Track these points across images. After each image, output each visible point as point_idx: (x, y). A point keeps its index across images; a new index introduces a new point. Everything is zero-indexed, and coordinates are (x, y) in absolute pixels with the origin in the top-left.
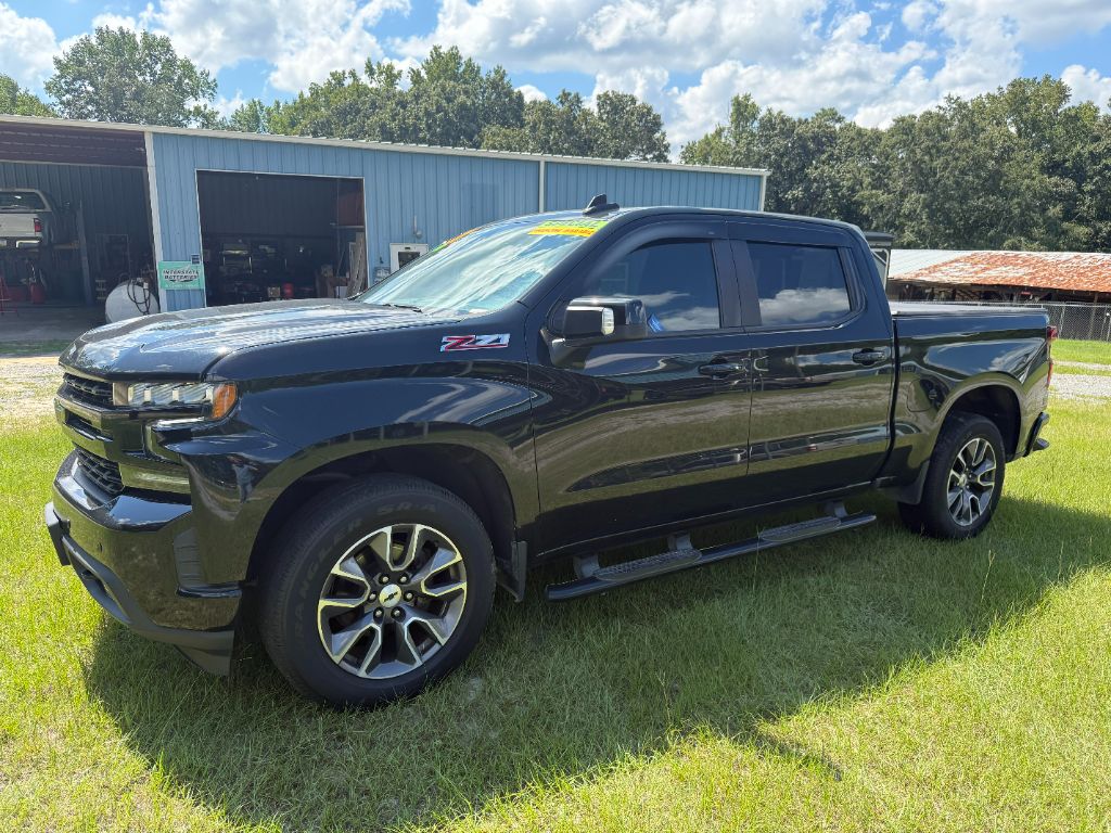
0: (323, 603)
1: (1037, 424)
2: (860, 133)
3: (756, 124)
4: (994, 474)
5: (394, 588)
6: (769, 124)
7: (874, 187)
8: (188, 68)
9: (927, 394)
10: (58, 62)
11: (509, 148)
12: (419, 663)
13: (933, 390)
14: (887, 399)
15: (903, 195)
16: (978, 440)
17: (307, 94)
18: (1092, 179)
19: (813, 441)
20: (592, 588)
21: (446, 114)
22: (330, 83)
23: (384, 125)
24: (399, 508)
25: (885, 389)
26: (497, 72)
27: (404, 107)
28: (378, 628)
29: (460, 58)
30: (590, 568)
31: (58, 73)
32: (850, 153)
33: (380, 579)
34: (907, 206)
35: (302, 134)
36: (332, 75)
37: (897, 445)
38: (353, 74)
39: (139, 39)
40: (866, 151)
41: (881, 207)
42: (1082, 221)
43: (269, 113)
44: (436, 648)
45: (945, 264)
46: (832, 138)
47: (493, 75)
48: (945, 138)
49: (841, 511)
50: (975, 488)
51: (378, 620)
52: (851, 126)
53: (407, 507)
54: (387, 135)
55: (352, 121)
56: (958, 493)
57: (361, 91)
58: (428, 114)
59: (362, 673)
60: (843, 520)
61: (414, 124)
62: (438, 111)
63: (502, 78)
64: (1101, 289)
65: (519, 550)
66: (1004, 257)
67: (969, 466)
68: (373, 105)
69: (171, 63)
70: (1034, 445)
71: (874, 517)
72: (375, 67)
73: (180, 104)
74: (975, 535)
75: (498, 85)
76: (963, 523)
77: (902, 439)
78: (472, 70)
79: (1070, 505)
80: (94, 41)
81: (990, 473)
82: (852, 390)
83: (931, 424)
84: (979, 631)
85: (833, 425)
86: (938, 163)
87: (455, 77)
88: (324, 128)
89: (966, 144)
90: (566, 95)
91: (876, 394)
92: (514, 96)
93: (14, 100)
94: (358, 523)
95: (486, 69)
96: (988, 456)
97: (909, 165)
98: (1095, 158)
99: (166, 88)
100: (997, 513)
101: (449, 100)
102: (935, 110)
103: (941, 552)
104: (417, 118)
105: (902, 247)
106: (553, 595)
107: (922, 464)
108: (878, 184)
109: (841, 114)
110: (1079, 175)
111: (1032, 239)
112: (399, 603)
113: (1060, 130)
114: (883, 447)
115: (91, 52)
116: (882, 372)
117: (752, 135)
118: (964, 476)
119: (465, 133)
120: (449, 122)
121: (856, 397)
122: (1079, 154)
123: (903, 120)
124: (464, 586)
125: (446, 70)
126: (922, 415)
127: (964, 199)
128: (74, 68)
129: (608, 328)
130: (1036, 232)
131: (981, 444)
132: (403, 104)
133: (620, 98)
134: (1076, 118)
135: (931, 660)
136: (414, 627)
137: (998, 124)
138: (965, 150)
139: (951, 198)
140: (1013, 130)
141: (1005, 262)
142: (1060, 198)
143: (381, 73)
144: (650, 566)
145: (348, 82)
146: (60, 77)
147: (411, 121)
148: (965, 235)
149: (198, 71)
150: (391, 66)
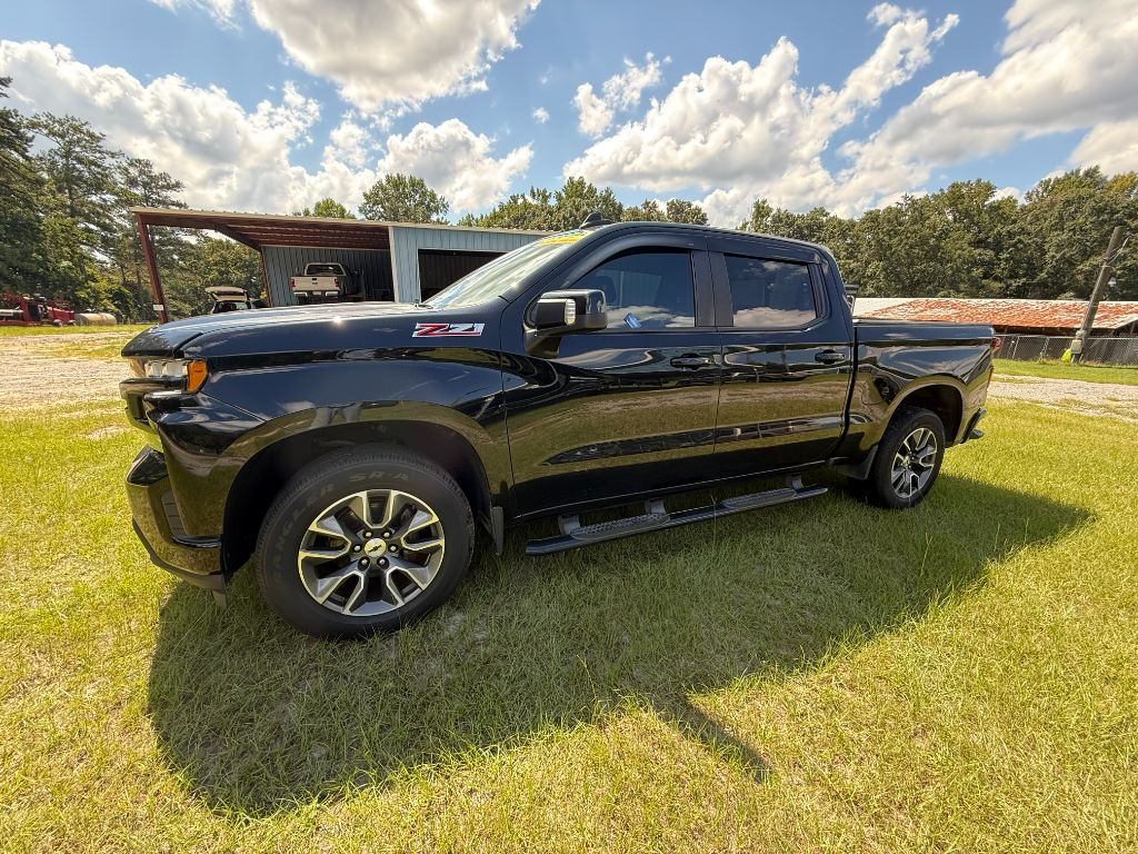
0: (302, 555)
1: (976, 418)
2: (840, 222)
3: (769, 219)
4: (934, 458)
5: (378, 542)
6: (778, 219)
7: (848, 258)
8: (433, 196)
9: (880, 391)
10: (365, 195)
12: (401, 603)
13: (885, 388)
14: (844, 394)
15: (868, 263)
16: (922, 429)
17: (497, 210)
18: (1007, 249)
19: (793, 424)
20: (567, 545)
22: (510, 202)
24: (371, 477)
25: (844, 386)
26: (607, 191)
27: (551, 215)
28: (362, 575)
29: (585, 183)
30: (571, 526)
31: (365, 201)
32: (832, 236)
33: (364, 535)
34: (869, 271)
36: (512, 197)
37: (850, 432)
38: (523, 196)
39: (407, 180)
40: (844, 236)
41: (852, 271)
42: (996, 279)
43: (477, 221)
44: (417, 591)
45: (894, 307)
46: (820, 226)
47: (604, 193)
48: (900, 224)
49: (798, 484)
50: (916, 468)
51: (361, 567)
52: (834, 218)
53: (379, 476)
56: (901, 472)
57: (526, 206)
58: (564, 218)
59: (347, 611)
60: (799, 491)
62: (571, 216)
63: (610, 195)
64: (1010, 324)
65: (497, 513)
66: (937, 303)
67: (914, 451)
68: (534, 214)
69: (424, 194)
70: (970, 434)
71: (826, 490)
72: (536, 191)
73: (429, 217)
74: (913, 506)
75: (607, 200)
76: (904, 495)
77: (857, 426)
78: (592, 191)
79: (996, 483)
80: (384, 182)
81: (931, 456)
82: (819, 386)
83: (883, 415)
84: (920, 607)
85: (803, 413)
86: (895, 240)
87: (581, 196)
89: (916, 227)
90: (647, 203)
91: (835, 389)
92: (617, 206)
94: (330, 488)
95: (600, 189)
96: (930, 442)
97: (873, 243)
98: (1010, 235)
99: (420, 208)
100: (934, 487)
101: (577, 210)
102: (894, 206)
103: (884, 519)
104: (558, 221)
105: (865, 296)
106: (529, 550)
107: (871, 448)
108: (851, 256)
109: (827, 211)
110: (998, 247)
111: (958, 291)
112: (385, 553)
113: (986, 217)
114: (838, 433)
115: (384, 190)
116: (842, 371)
117: (766, 226)
118: (907, 458)
121: (821, 391)
122: (999, 234)
123: (871, 213)
124: (442, 542)
125: (576, 192)
126: (875, 408)
127: (912, 264)
128: (372, 198)
129: (571, 319)
130: (962, 287)
131: (925, 433)
132: (551, 213)
133: (681, 204)
134: (999, 208)
135: (870, 636)
136: (396, 574)
137: (939, 214)
138: (915, 232)
139: (900, 264)
140: (950, 218)
141: (939, 305)
142: (983, 263)
143: (539, 195)
144: (623, 527)
145: (520, 201)
146: (366, 204)
148: (910, 289)
149: (438, 198)
150: (545, 191)
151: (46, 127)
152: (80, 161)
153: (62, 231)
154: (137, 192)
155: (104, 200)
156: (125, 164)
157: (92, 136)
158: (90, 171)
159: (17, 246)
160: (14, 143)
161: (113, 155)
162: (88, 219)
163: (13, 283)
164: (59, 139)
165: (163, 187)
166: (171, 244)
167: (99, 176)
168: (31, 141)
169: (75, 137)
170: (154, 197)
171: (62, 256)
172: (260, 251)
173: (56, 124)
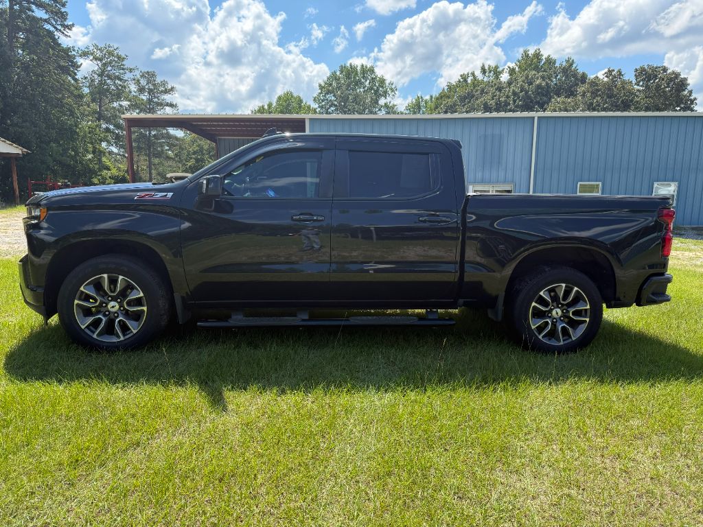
0: (77, 302)
5: (115, 303)
8: (382, 81)
10: (320, 85)
11: (566, 110)
17: (446, 90)
21: (527, 92)
22: (460, 81)
23: (486, 103)
24: (108, 267)
26: (567, 61)
27: (500, 91)
28: (104, 319)
29: (542, 55)
31: (320, 91)
33: (107, 298)
35: (439, 113)
36: (461, 76)
38: (473, 74)
39: (359, 68)
43: (426, 102)
47: (564, 64)
53: (113, 267)
54: (487, 108)
55: (469, 102)
57: (476, 82)
59: (95, 336)
61: (506, 101)
62: (521, 91)
63: (571, 65)
68: (482, 91)
69: (374, 80)
72: (487, 68)
73: (377, 102)
75: (567, 70)
78: (550, 62)
80: (338, 73)
87: (537, 68)
88: (452, 109)
90: (611, 72)
92: (579, 77)
93: (300, 107)
95: (561, 59)
99: (369, 94)
101: (530, 83)
104: (508, 97)
112: (117, 310)
115: (337, 79)
119: (538, 103)
120: (529, 97)
125: (531, 65)
128: (326, 88)
132: (500, 89)
133: (655, 69)
136: (121, 322)
143: (490, 72)
145: (469, 80)
146: (320, 93)
147: (503, 99)
149: (387, 82)
150: (497, 67)
151: (92, 54)
152: (109, 77)
153: (89, 133)
154: (144, 98)
155: (121, 106)
156: (139, 76)
157: (119, 57)
158: (115, 84)
159: (61, 145)
160: (69, 70)
161: (131, 70)
162: (108, 121)
163: (54, 172)
164: (99, 62)
165: (162, 92)
166: (163, 137)
167: (120, 88)
168: (79, 67)
169: (109, 60)
170: (156, 100)
171: (88, 152)
172: (216, 142)
173: (99, 51)
